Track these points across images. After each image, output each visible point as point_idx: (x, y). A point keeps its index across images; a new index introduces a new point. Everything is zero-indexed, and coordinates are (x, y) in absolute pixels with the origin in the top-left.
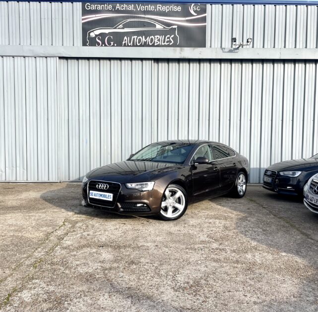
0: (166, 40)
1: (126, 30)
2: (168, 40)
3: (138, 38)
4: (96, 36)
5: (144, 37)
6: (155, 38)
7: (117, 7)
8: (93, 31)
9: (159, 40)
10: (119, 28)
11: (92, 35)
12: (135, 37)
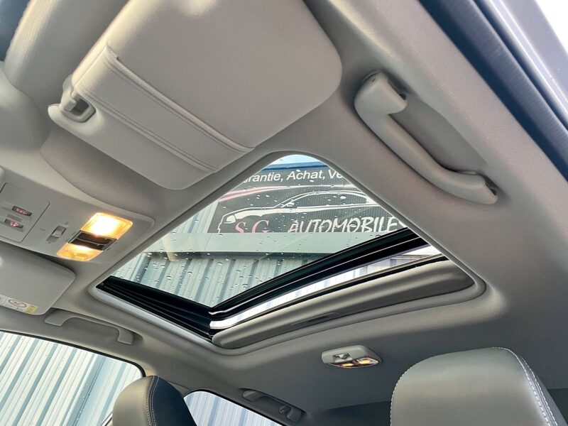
0: (389, 225)
1: (300, 210)
2: (395, 224)
3: (324, 222)
4: (238, 221)
5: (336, 220)
6: (362, 222)
7: (290, 176)
8: (233, 214)
9: (372, 226)
10: (286, 207)
11: (231, 219)
12: (317, 221)
